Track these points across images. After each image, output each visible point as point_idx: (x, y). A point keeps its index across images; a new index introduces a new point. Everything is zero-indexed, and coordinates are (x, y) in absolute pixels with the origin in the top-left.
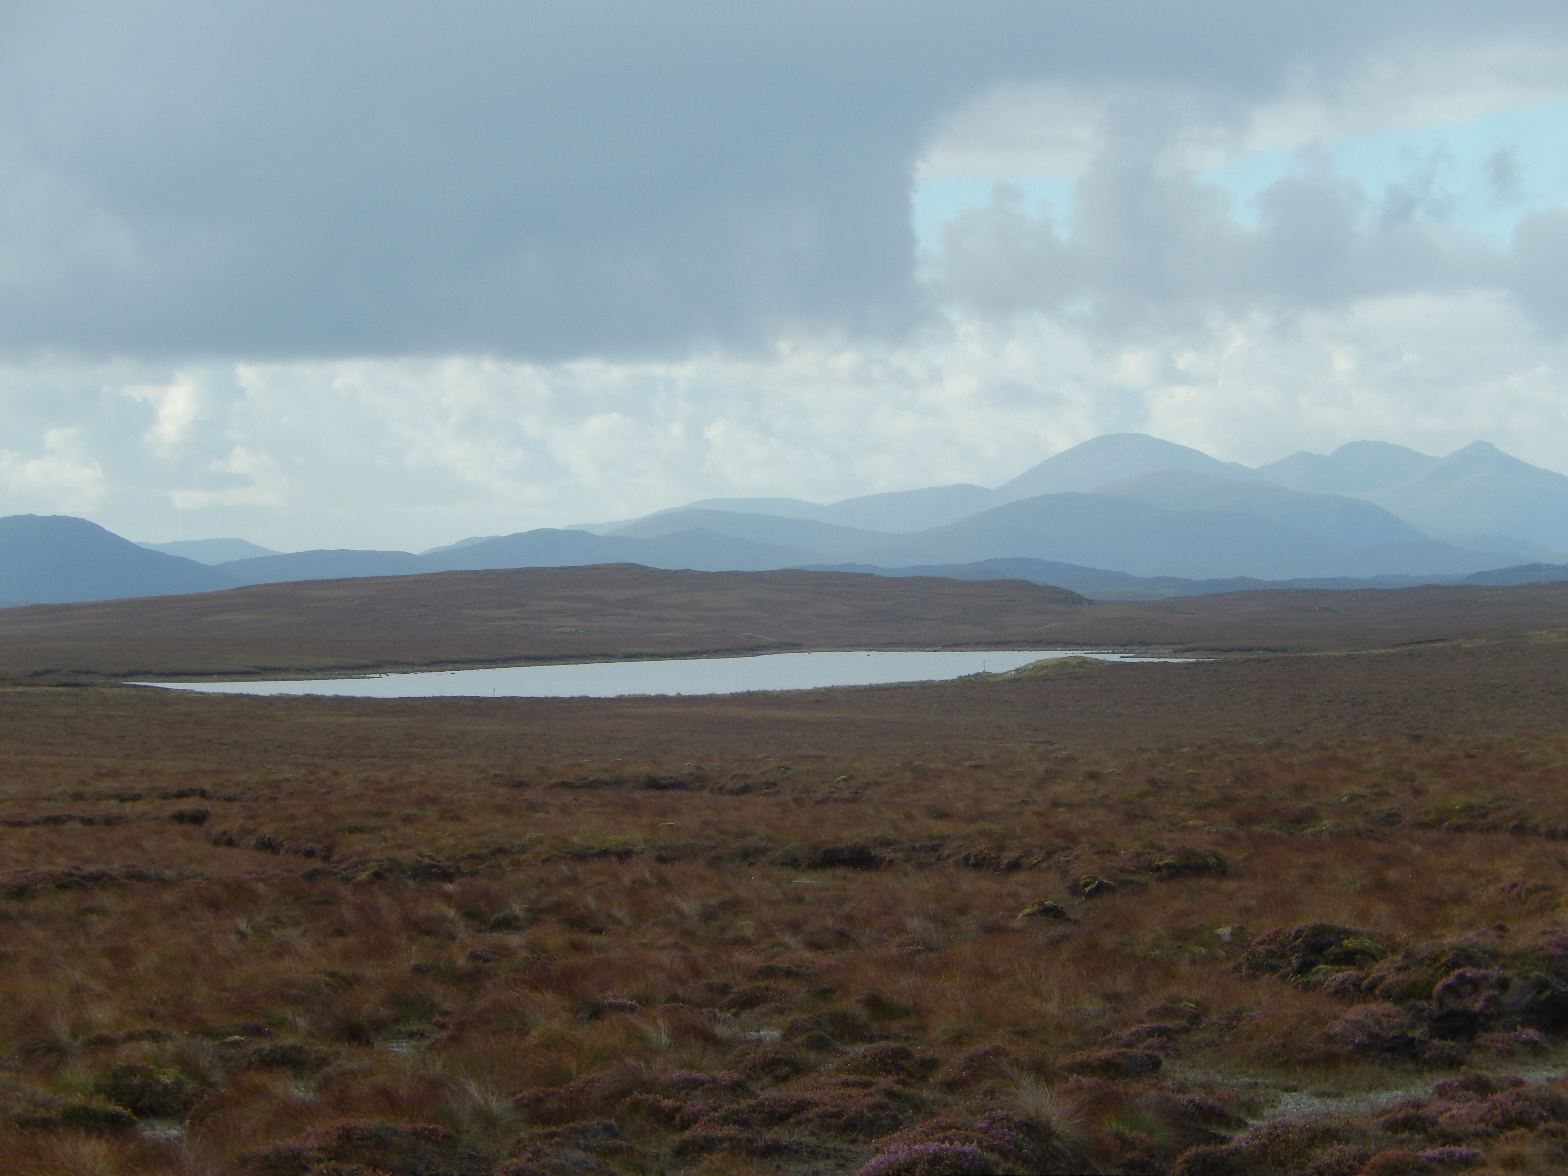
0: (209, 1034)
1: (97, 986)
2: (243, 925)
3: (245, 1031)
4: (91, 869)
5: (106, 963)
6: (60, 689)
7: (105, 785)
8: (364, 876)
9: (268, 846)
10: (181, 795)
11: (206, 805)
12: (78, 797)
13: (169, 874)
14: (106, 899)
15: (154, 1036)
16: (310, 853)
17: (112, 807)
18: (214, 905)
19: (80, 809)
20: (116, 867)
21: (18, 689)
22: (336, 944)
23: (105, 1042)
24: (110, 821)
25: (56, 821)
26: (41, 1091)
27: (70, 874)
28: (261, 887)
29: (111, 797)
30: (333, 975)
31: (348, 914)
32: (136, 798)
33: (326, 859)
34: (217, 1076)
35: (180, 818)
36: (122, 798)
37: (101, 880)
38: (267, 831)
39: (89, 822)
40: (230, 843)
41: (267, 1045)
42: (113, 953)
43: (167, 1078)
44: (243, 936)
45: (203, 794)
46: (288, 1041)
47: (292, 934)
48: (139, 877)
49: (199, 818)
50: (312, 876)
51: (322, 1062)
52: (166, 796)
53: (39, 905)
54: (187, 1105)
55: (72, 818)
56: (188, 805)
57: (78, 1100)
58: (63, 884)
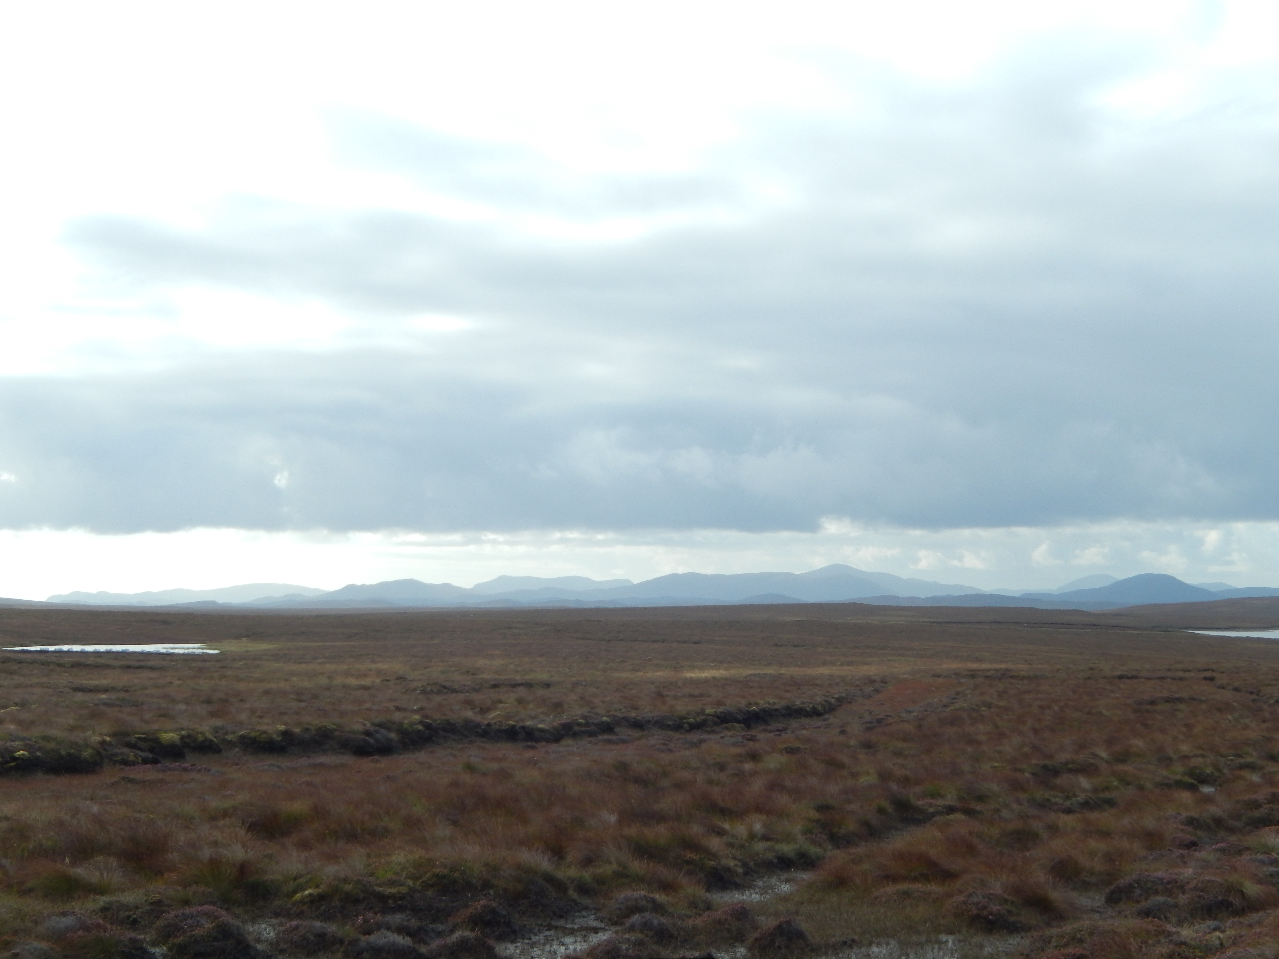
0: (1222, 756)
1: (1181, 737)
2: (1230, 717)
3: (1234, 755)
4: (1177, 696)
5: (1184, 729)
6: (1161, 632)
7: (1179, 666)
8: (1272, 701)
9: (1237, 690)
10: (1205, 670)
11: (1214, 674)
12: (1169, 670)
13: (1203, 698)
14: (1182, 706)
15: (1203, 756)
16: (1252, 693)
17: (1181, 674)
18: (1219, 710)
19: (1170, 674)
20: (1185, 695)
21: (1147, 632)
22: (1264, 726)
23: (1186, 757)
24: (1181, 679)
25: (1162, 678)
26: (1165, 773)
27: (1169, 697)
28: (1235, 704)
29: (1181, 670)
30: (1263, 736)
31: (1267, 715)
32: (1189, 671)
33: (1257, 695)
34: (1226, 771)
35: (1205, 679)
36: (1185, 671)
37: (1180, 700)
38: (1237, 684)
39: (1174, 679)
40: (1223, 688)
41: (1242, 761)
42: (1187, 726)
43: (1208, 771)
44: (1230, 721)
45: (1213, 670)
46: (1249, 760)
47: (1247, 721)
48: (1193, 699)
49: (1212, 679)
50: (1254, 701)
51: (1261, 768)
52: (1199, 671)
53: (1159, 707)
54: (1215, 780)
55: (1168, 677)
56: (1208, 674)
57: (1178, 777)
58: (1168, 700)
